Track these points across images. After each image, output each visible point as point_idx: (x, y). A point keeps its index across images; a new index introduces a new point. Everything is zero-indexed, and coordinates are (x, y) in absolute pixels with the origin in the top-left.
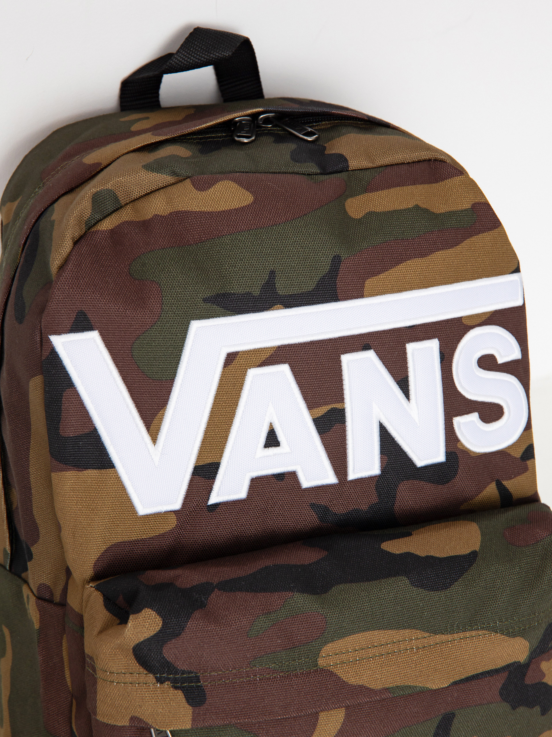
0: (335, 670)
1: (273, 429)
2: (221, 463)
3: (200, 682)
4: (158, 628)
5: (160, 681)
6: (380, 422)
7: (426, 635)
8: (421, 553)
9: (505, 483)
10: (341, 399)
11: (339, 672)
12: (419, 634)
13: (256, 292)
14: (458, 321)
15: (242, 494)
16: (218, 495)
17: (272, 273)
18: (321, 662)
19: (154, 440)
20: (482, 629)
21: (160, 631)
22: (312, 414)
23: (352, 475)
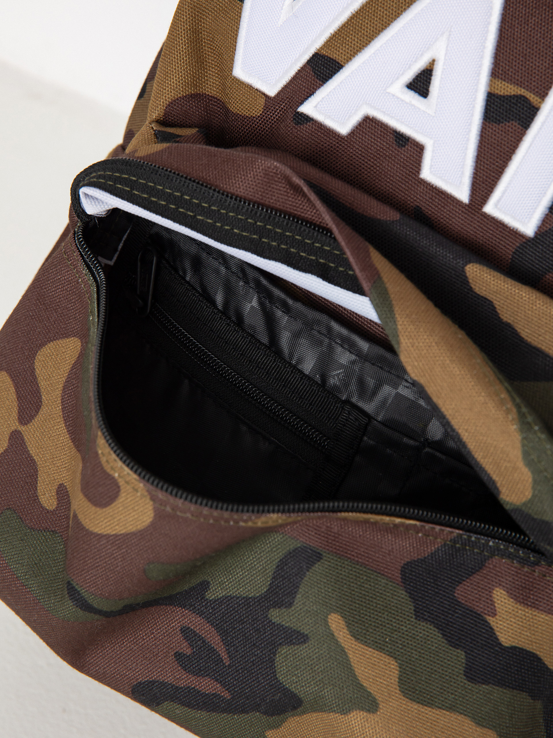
1: (432, 71)
2: (343, 69)
10: (543, 94)
15: (344, 127)
16: (316, 107)
22: (491, 84)
23: (490, 208)
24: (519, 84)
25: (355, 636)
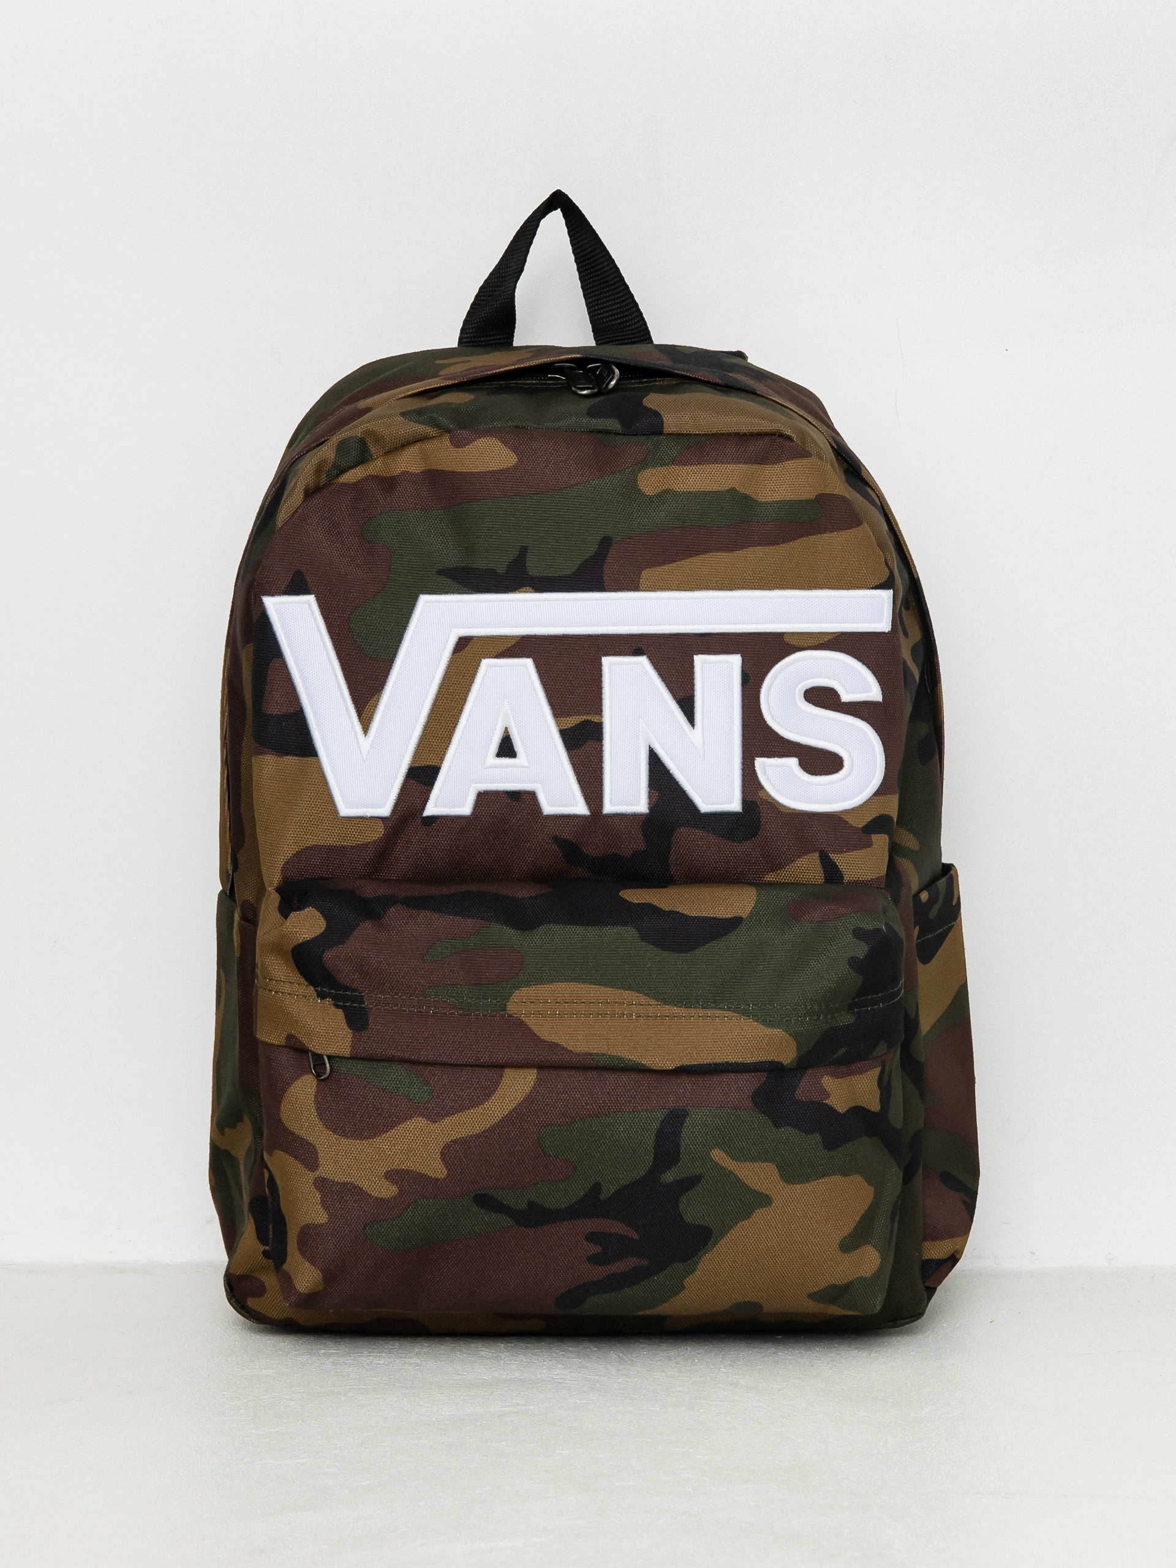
0: (526, 1020)
1: (509, 736)
2: (442, 768)
3: (364, 1004)
4: (319, 931)
5: (322, 996)
6: (650, 747)
7: (652, 1002)
8: (666, 907)
9: (833, 856)
10: (599, 710)
11: (531, 1022)
12: (643, 999)
13: (501, 569)
14: (779, 637)
15: (465, 809)
16: (436, 806)
17: (524, 551)
18: (512, 1008)
19: (366, 729)
20: (729, 1009)
21: (321, 935)
22: (558, 724)
23: (609, 808)
24: (579, 713)
25: (735, 1158)
